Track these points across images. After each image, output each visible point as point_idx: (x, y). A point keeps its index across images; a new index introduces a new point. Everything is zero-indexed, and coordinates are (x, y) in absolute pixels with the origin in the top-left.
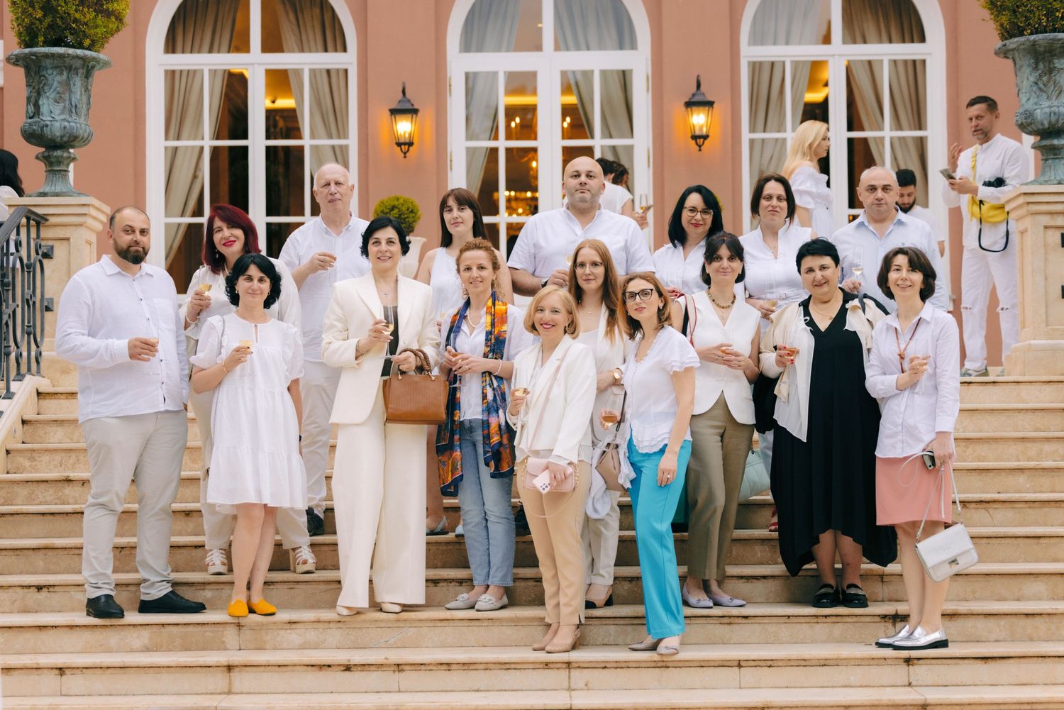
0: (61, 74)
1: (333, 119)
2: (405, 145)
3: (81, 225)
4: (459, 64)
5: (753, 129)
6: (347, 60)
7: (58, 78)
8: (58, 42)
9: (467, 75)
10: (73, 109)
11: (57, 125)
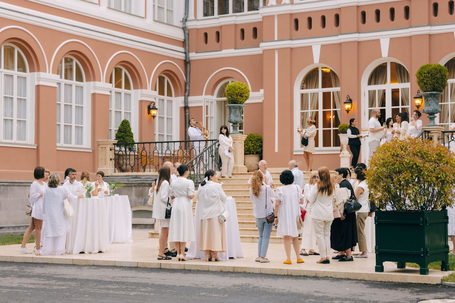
0: (234, 109)
2: (348, 111)
3: (237, 140)
4: (367, 89)
6: (340, 89)
7: (233, 110)
9: (369, 91)
10: (237, 116)
11: (233, 119)
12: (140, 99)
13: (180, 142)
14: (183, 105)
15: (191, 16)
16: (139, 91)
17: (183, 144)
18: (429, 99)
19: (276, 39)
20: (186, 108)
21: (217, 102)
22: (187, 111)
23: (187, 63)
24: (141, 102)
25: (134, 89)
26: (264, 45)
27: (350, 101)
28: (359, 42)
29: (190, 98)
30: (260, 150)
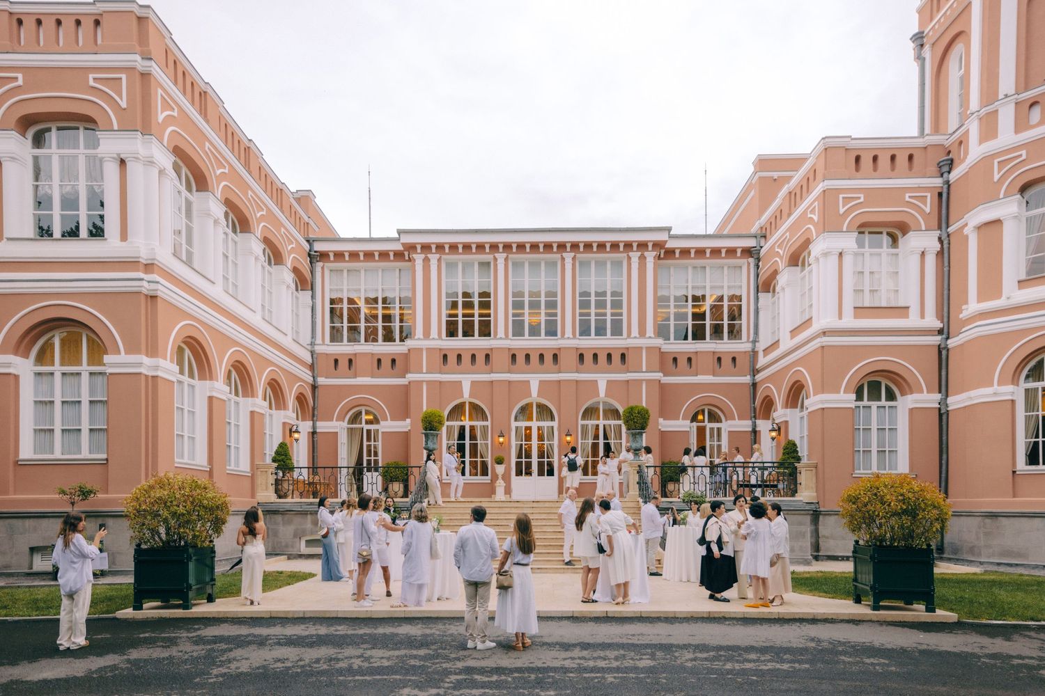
1: (485, 437)
2: (501, 444)
4: (514, 424)
5: (582, 440)
6: (488, 423)
8: (430, 430)
9: (516, 427)
10: (434, 443)
12: (283, 421)
13: (308, 468)
14: (311, 430)
15: (319, 340)
16: (282, 412)
17: (311, 470)
18: (637, 436)
19: (424, 371)
20: (314, 433)
21: (348, 429)
22: (315, 436)
23: (314, 387)
24: (284, 424)
25: (276, 409)
26: (411, 377)
27: (502, 435)
28: (509, 382)
29: (319, 424)
30: (406, 477)
